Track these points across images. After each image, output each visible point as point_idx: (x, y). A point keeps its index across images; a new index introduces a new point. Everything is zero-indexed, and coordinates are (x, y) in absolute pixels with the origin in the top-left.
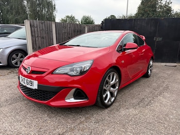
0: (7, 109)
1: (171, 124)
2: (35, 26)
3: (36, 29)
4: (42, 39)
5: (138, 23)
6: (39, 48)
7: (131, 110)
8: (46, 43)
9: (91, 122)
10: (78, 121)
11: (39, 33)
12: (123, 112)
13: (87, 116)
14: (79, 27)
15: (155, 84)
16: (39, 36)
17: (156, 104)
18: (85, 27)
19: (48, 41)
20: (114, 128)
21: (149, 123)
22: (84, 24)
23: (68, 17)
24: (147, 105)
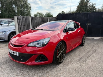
0: (5, 66)
1: (98, 71)
2: (20, 19)
3: (20, 21)
4: (24, 27)
5: (77, 15)
6: (22, 31)
7: (75, 64)
8: (26, 28)
9: (53, 72)
10: (46, 71)
11: (22, 23)
12: (70, 66)
13: (51, 68)
14: (44, 19)
15: (88, 49)
16: (22, 24)
17: (89, 60)
18: (47, 19)
19: (27, 27)
20: (66, 74)
21: (85, 71)
22: (47, 17)
23: (38, 13)
24: (84, 61)
